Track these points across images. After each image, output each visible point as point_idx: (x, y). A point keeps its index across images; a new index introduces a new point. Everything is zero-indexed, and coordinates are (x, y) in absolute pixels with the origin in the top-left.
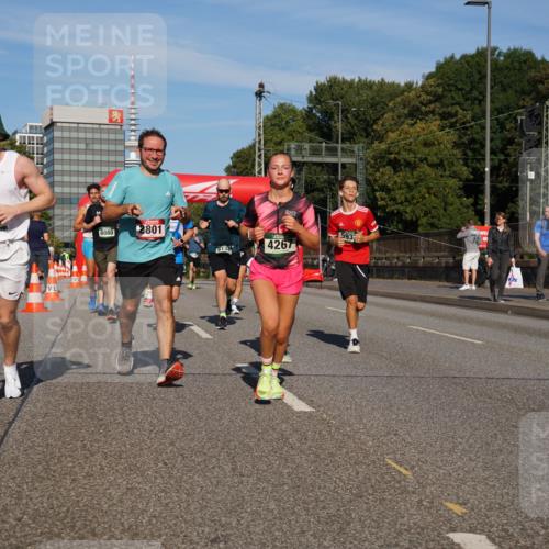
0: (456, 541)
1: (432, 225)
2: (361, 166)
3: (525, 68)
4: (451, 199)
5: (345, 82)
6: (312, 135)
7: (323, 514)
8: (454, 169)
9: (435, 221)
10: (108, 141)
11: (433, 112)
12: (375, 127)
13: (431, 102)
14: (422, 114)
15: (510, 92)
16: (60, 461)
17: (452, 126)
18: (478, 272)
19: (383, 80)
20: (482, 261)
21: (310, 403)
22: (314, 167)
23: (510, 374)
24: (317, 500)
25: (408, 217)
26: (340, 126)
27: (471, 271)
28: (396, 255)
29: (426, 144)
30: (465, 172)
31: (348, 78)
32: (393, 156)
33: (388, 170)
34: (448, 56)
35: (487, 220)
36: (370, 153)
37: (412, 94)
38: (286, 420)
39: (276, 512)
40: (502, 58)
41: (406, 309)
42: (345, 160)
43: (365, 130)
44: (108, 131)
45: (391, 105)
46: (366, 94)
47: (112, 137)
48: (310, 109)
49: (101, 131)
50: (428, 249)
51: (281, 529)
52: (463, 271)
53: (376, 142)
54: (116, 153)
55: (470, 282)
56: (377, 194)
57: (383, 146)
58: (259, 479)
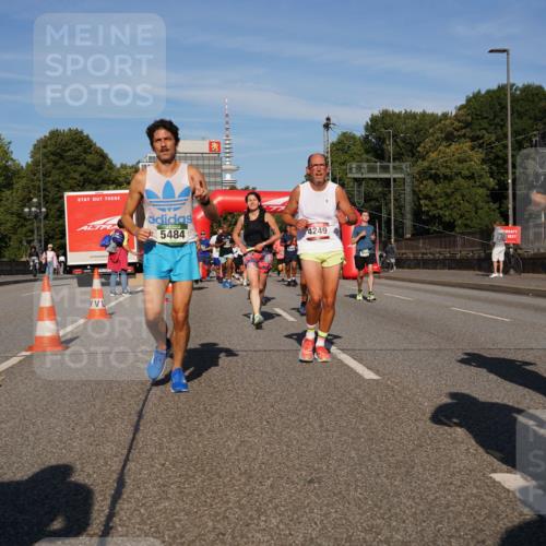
0: (497, 479)
1: (466, 226)
2: (408, 180)
3: (536, 99)
4: (480, 204)
5: (394, 114)
6: (369, 157)
7: (392, 460)
8: (483, 180)
9: (469, 222)
10: (209, 166)
11: (464, 136)
12: (419, 149)
13: (462, 128)
14: (455, 137)
15: (525, 118)
16: (188, 421)
17: (480, 146)
18: (504, 262)
19: (424, 112)
20: (507, 254)
21: (377, 372)
22: (371, 182)
23: (534, 346)
24: (387, 450)
25: (447, 219)
26: (391, 149)
27: (498, 262)
28: (438, 250)
29: (460, 161)
30: (492, 182)
31: (397, 111)
32: (433, 171)
33: (430, 182)
34: (476, 91)
35: (511, 221)
36: (416, 169)
37: (448, 122)
38: (359, 387)
39: (356, 459)
40: (518, 92)
41: (447, 294)
42: (396, 176)
43: (411, 151)
44: (209, 159)
45: (431, 131)
46: (410, 123)
47: (212, 162)
48: (367, 137)
49: (203, 159)
50: (464, 245)
51: (361, 473)
52: (492, 263)
53: (420, 161)
54: (215, 175)
55: (498, 271)
56: (422, 202)
57: (426, 164)
58: (341, 433)
